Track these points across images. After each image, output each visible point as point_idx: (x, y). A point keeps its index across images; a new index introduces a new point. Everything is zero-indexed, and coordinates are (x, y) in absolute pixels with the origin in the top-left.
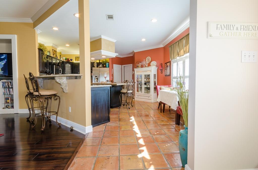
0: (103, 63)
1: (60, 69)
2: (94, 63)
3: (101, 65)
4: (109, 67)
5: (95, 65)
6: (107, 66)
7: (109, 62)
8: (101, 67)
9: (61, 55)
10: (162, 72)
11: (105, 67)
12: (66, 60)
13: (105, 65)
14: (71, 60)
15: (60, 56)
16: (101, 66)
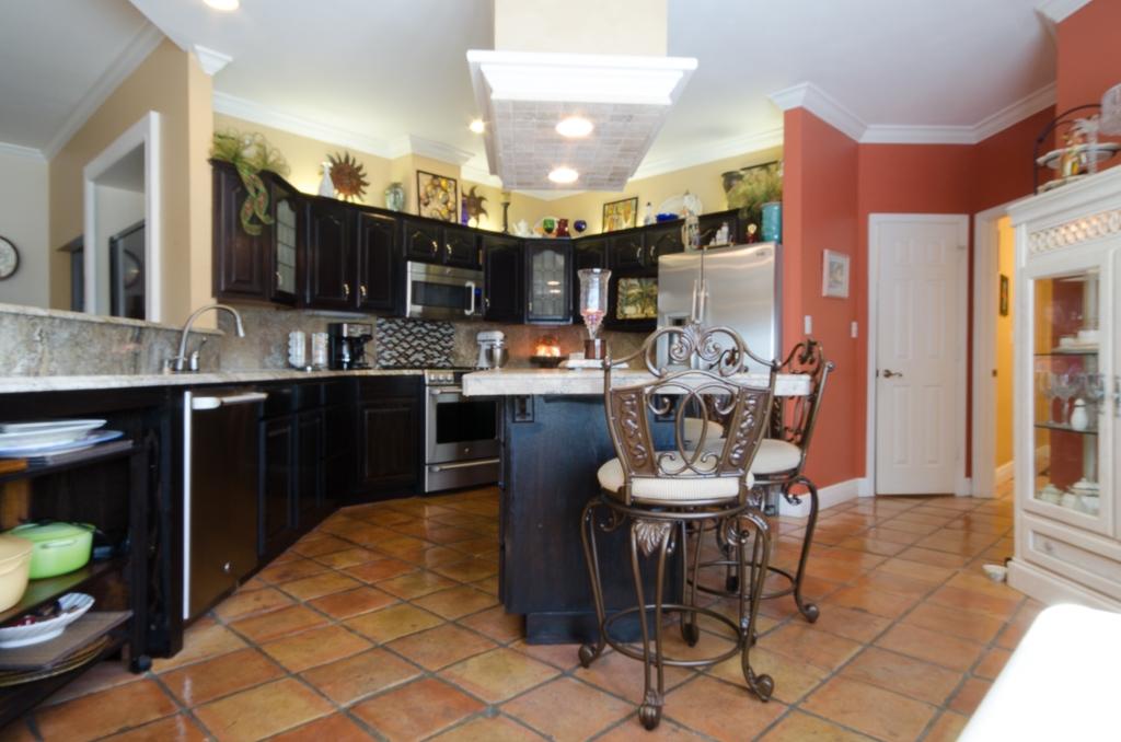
0: (742, 214)
1: (469, 284)
5: (687, 235)
6: (771, 228)
8: (725, 242)
9: (506, 205)
11: (758, 238)
12: (550, 231)
13: (752, 229)
14: (579, 226)
15: (502, 209)
16: (723, 235)
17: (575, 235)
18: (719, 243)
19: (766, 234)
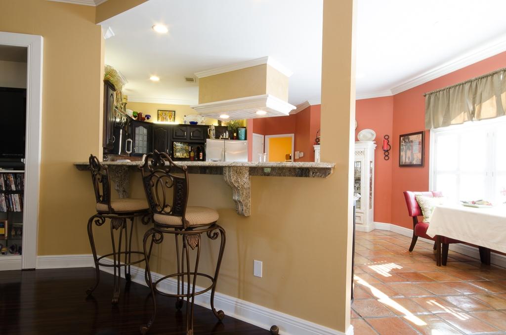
0: (230, 129)
1: (130, 140)
2: (208, 126)
3: (227, 133)
4: (246, 139)
5: (212, 132)
6: (242, 136)
7: (245, 128)
8: (227, 137)
10: (386, 156)
11: (237, 138)
12: (135, 117)
13: (235, 135)
14: (148, 117)
16: (226, 135)
17: (146, 120)
18: (224, 137)
19: (240, 136)
